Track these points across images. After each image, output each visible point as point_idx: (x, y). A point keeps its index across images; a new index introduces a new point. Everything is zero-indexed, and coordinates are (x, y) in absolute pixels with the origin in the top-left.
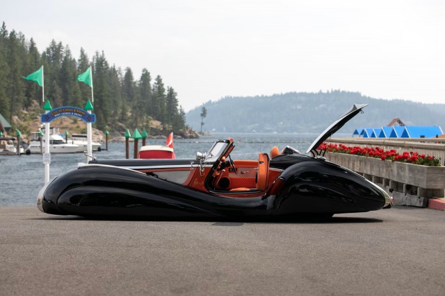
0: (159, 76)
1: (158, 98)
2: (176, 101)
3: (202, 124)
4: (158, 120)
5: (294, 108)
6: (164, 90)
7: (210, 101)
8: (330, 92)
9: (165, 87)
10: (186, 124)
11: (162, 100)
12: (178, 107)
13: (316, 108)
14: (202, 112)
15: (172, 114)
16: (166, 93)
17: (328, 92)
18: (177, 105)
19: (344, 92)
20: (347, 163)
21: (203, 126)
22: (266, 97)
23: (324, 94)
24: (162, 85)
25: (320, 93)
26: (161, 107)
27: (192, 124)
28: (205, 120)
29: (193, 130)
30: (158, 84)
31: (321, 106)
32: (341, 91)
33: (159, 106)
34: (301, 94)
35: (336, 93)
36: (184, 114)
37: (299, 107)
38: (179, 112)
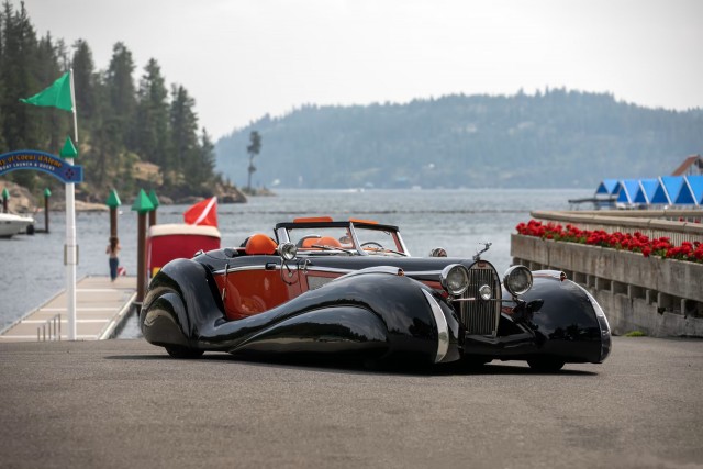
0: (152, 61)
1: (151, 112)
2: (193, 118)
3: (252, 169)
4: (152, 161)
5: (460, 130)
6: (164, 93)
7: (267, 116)
8: (543, 92)
9: (167, 85)
10: (216, 170)
11: (160, 115)
12: (199, 133)
13: (511, 131)
14: (250, 143)
15: (185, 149)
16: (170, 99)
17: (538, 94)
18: (195, 127)
19: (574, 94)
20: (581, 261)
21: (254, 174)
22: (396, 106)
23: (529, 99)
24: (161, 81)
25: (521, 96)
26: (159, 131)
27: (229, 168)
28: (257, 160)
29: (232, 184)
30: (150, 78)
31: (522, 126)
32: (568, 90)
33: (154, 130)
34: (476, 99)
35: (558, 96)
36: (212, 147)
37: (472, 129)
38: (201, 143)
